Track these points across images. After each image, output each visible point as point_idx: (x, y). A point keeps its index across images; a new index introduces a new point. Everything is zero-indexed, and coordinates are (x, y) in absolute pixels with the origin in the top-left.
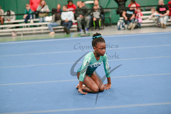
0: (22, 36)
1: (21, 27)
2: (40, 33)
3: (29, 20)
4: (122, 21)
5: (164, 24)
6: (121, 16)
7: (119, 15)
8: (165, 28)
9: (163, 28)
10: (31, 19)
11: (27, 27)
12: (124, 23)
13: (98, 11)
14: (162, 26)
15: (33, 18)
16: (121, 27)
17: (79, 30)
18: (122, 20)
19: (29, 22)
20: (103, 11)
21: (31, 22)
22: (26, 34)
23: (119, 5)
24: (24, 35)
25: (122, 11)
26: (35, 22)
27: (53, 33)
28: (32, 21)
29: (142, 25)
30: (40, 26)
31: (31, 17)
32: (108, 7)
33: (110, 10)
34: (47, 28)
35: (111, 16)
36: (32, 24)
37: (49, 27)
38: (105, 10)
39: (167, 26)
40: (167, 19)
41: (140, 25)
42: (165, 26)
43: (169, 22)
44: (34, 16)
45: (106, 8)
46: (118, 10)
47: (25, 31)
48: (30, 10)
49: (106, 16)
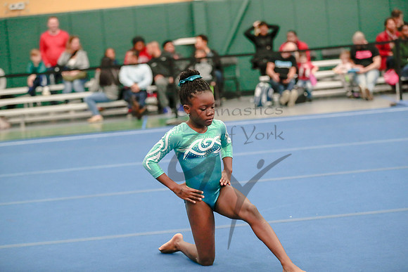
0: (23, 128)
1: (21, 106)
2: (67, 120)
3: (39, 89)
4: (267, 86)
5: (367, 91)
6: (264, 73)
7: (258, 71)
8: (372, 99)
9: (367, 99)
10: (43, 86)
11: (35, 104)
12: (271, 91)
13: (208, 62)
14: (364, 94)
15: (49, 83)
16: (264, 99)
17: (161, 110)
18: (265, 82)
19: (40, 93)
20: (220, 62)
21: (45, 94)
22: (32, 123)
23: (258, 47)
24: (27, 124)
25: (265, 61)
26: (53, 93)
27: (97, 117)
28: (46, 90)
29: (314, 94)
30: (67, 102)
31: (44, 82)
32: (231, 52)
33: (235, 60)
34: (84, 106)
35: (238, 74)
36: (47, 97)
37: (88, 104)
38: (224, 61)
39: (375, 94)
40: (376, 79)
41: (309, 94)
42: (371, 96)
43: (380, 84)
44: (52, 77)
45: (227, 56)
46: (257, 60)
47: (31, 115)
48: (40, 64)
49: (227, 75)
